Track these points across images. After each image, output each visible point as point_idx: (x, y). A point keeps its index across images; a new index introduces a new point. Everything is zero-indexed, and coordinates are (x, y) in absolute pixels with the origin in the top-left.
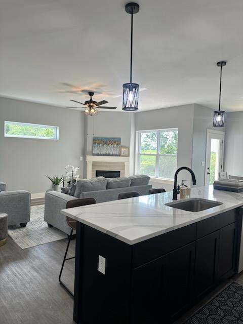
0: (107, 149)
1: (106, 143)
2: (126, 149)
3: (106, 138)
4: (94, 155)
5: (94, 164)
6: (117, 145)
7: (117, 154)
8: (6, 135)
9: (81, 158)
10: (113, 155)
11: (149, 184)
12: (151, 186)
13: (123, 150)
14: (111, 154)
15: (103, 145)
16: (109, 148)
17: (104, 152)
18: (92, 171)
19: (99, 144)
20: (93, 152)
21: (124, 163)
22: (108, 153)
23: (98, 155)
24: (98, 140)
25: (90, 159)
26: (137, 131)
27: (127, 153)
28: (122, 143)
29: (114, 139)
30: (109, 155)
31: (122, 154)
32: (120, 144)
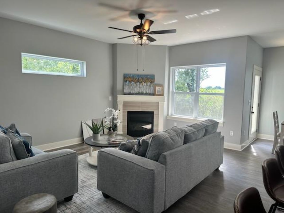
0: (139, 87)
1: (138, 81)
2: (160, 88)
3: (138, 75)
4: (125, 94)
5: (125, 104)
6: (151, 82)
7: (151, 93)
8: (24, 71)
9: (110, 98)
10: (146, 94)
11: (218, 131)
12: (220, 132)
13: (157, 88)
14: (144, 92)
15: (135, 83)
16: (141, 86)
17: (136, 91)
18: (123, 112)
19: (130, 82)
20: (125, 91)
21: (158, 103)
22: (140, 91)
23: (130, 94)
24: (130, 77)
25: (121, 99)
26: (171, 68)
27: (161, 92)
28: (156, 81)
29: (147, 76)
30: (142, 94)
31: (157, 93)
32: (154, 82)
